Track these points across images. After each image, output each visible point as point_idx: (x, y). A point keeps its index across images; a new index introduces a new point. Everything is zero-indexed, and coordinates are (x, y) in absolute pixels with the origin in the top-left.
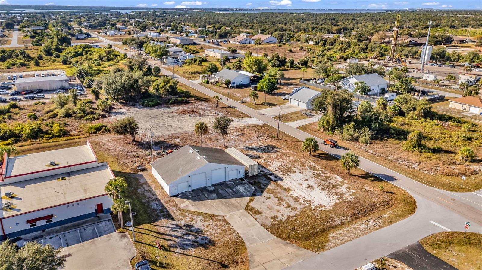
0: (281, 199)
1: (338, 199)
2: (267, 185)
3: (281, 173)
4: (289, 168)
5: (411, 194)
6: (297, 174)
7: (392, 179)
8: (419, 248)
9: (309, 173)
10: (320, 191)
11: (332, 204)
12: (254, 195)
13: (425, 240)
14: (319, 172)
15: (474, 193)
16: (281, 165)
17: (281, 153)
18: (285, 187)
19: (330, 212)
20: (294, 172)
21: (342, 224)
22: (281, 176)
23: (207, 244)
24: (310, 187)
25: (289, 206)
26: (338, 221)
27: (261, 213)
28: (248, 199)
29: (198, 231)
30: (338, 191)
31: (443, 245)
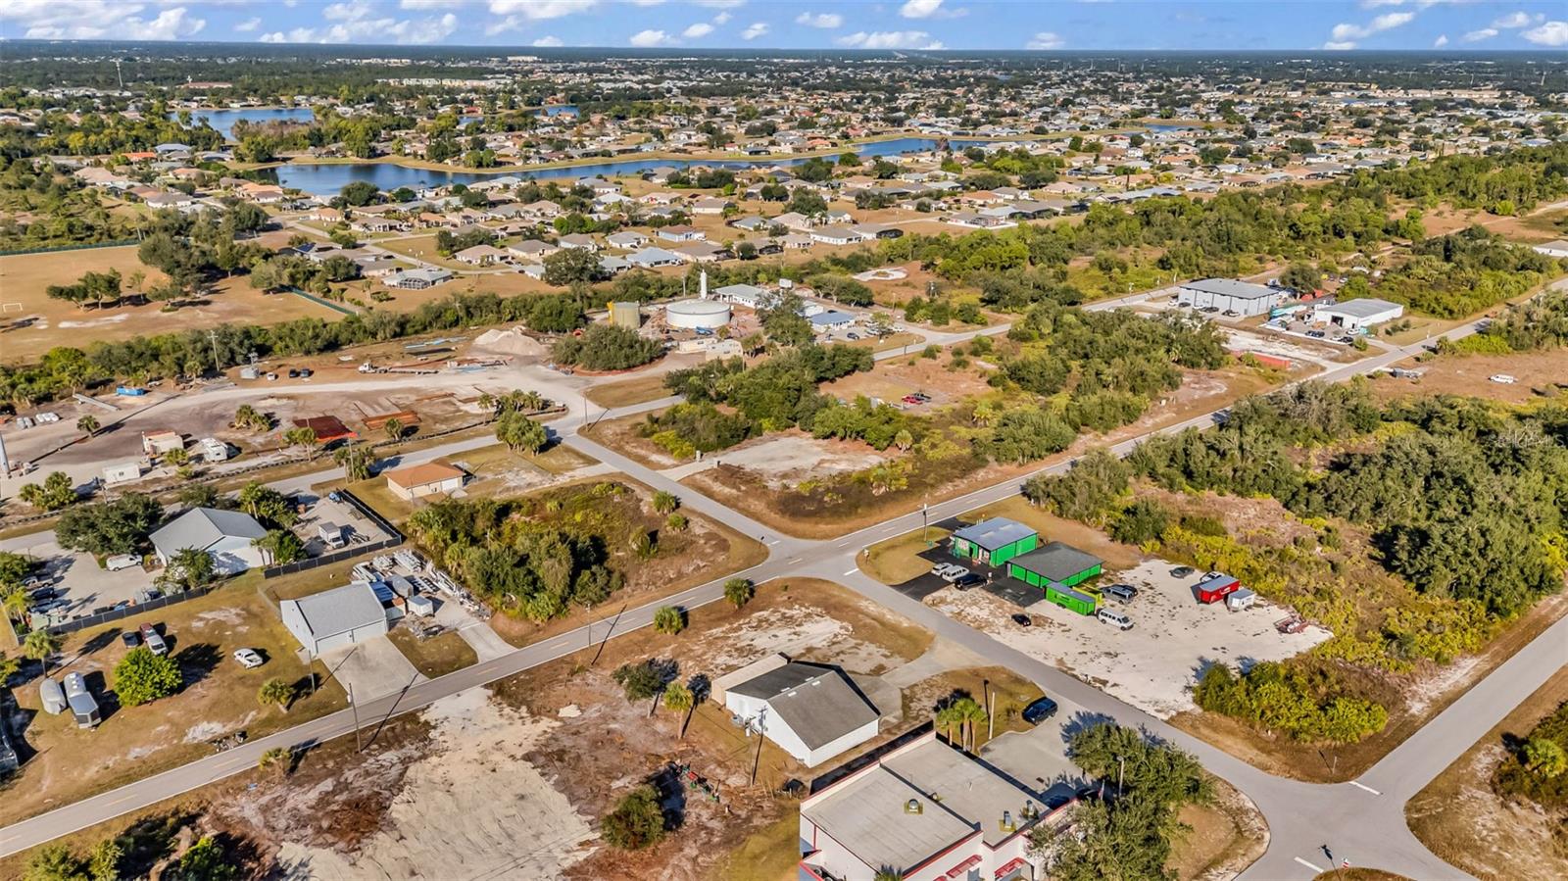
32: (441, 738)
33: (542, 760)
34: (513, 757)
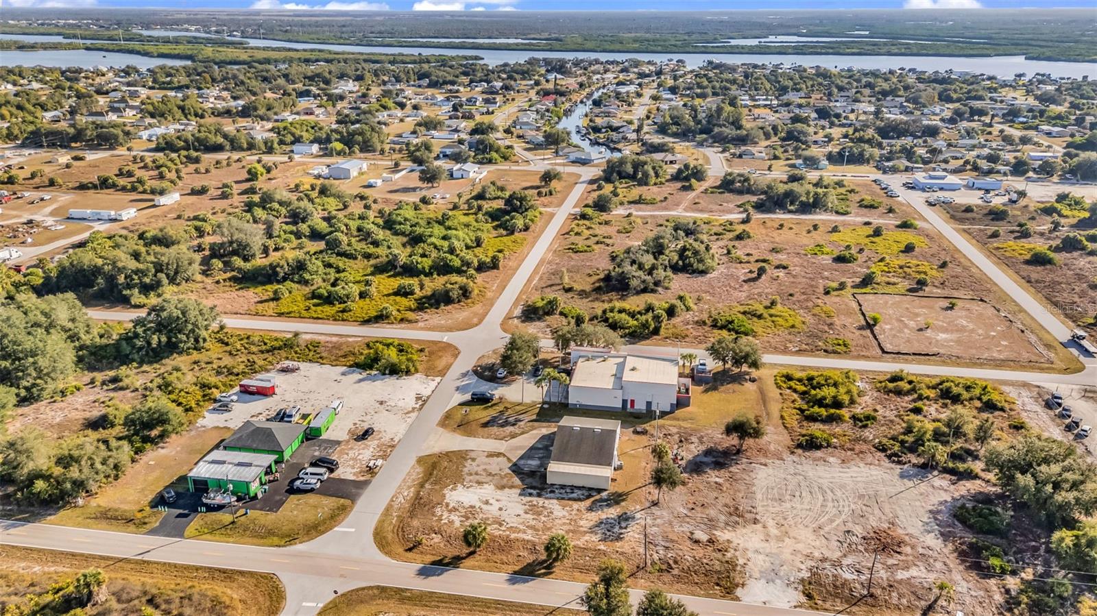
0: (490, 474)
1: (447, 505)
2: (522, 480)
3: (535, 503)
4: (539, 514)
5: (387, 559)
6: (521, 512)
7: (424, 573)
8: (353, 498)
9: (513, 522)
10: (473, 503)
11: (447, 496)
12: (515, 465)
13: (352, 508)
14: (503, 528)
15: (321, 605)
16: (552, 513)
17: (586, 532)
18: (507, 490)
19: (442, 489)
20: (526, 513)
21: (422, 486)
22: (529, 499)
23: (485, 425)
24: (487, 503)
25: (477, 474)
26: (427, 486)
27: (487, 456)
28: (515, 460)
29: (502, 426)
30: (457, 513)
31: (337, 512)
32: (803, 567)
33: (748, 516)
34: (764, 527)
